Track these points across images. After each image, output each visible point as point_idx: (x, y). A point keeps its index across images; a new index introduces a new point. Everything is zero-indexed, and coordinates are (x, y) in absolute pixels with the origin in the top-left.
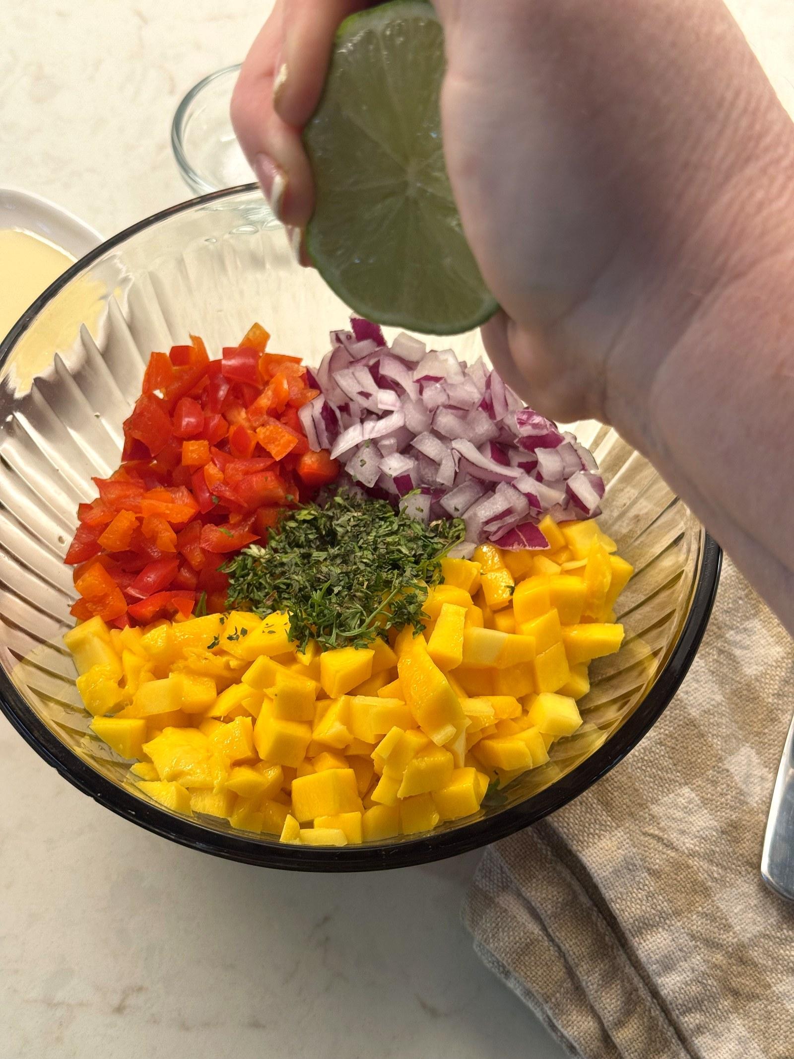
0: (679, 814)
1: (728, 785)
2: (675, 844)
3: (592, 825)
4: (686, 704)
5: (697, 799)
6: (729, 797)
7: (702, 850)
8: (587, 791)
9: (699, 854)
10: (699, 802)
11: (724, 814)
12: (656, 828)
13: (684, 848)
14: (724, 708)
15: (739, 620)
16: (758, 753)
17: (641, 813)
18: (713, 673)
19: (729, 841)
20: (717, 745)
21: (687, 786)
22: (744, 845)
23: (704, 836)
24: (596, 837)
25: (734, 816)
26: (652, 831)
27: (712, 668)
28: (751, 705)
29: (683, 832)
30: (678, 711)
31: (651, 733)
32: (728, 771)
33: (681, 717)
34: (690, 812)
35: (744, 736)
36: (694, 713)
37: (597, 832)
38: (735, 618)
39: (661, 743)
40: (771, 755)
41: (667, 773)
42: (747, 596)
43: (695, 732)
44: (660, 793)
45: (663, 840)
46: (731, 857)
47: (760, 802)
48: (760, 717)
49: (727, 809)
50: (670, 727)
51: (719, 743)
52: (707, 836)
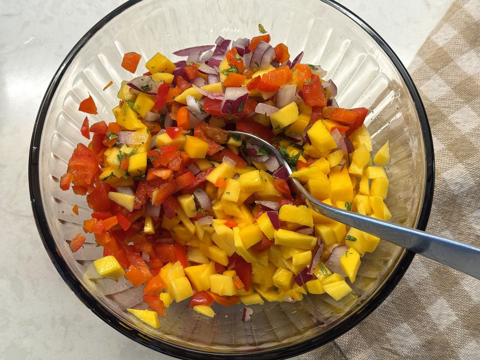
0: (401, 337)
1: (427, 322)
2: (398, 352)
3: (356, 346)
4: (407, 281)
5: (410, 329)
6: (428, 328)
7: (412, 355)
8: (355, 327)
9: (410, 357)
10: (411, 331)
11: (424, 337)
12: (389, 345)
13: (403, 354)
14: (429, 280)
15: (438, 232)
16: (448, 301)
17: (382, 338)
18: (423, 262)
19: (426, 350)
20: (423, 301)
21: (405, 323)
22: (435, 352)
23: (413, 348)
24: (358, 351)
25: (430, 338)
26: (386, 347)
27: (422, 260)
28: (445, 276)
29: (402, 346)
30: (403, 285)
31: (389, 298)
32: (428, 314)
33: (404, 288)
34: (406, 336)
35: (441, 293)
36: (412, 285)
37: (359, 349)
38: (436, 231)
39: (393, 302)
40: (455, 302)
41: (396, 316)
42: (442, 218)
43: (411, 295)
44: (392, 327)
45: (392, 351)
46: (427, 358)
47: (446, 328)
48: (450, 282)
49: (426, 334)
50: (398, 293)
51: (424, 300)
52: (414, 348)
